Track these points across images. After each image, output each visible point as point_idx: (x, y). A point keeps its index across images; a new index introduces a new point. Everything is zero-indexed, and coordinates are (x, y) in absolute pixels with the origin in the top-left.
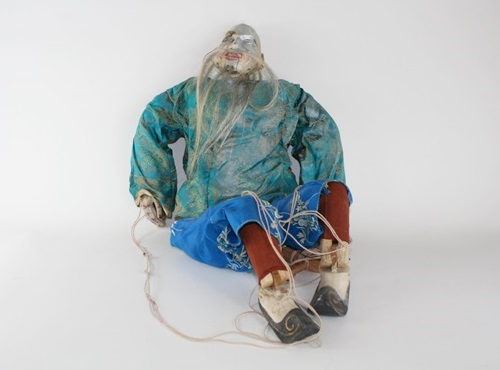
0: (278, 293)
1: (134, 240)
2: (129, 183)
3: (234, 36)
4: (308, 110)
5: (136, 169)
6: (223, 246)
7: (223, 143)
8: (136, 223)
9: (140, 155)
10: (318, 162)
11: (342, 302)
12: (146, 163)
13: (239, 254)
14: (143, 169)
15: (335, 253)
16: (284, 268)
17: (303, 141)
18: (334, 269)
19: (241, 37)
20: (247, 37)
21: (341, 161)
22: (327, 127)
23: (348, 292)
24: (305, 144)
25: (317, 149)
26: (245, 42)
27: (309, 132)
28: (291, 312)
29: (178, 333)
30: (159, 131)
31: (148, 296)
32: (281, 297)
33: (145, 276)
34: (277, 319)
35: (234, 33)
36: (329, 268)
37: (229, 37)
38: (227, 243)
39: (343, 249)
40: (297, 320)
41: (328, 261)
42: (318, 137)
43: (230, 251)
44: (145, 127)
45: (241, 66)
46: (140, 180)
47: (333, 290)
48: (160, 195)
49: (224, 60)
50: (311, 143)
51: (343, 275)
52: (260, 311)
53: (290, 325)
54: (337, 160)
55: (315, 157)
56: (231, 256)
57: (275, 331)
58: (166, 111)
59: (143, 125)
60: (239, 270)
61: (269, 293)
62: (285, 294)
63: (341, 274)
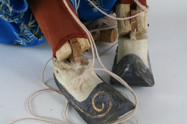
0: (77, 66)
6: (6, 15)
11: (148, 70)
13: (26, 23)
15: (135, 18)
16: (84, 35)
18: (133, 36)
23: (148, 59)
28: (98, 87)
32: (81, 71)
34: (80, 97)
36: (127, 36)
38: (11, 9)
39: (142, 14)
40: (108, 97)
41: (128, 28)
43: (16, 20)
47: (139, 58)
51: (143, 42)
52: (57, 88)
53: (98, 104)
56: (17, 26)
57: (79, 112)
60: (29, 45)
61: (67, 66)
62: (86, 67)
63: (141, 41)
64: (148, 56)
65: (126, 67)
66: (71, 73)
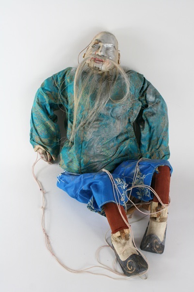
1: (34, 176)
2: (30, 137)
3: (100, 44)
4: (148, 96)
5: (34, 130)
7: (91, 125)
8: (35, 164)
9: (37, 122)
10: (152, 130)
11: (161, 244)
12: (40, 128)
14: (39, 132)
15: (159, 212)
16: (127, 228)
17: (143, 116)
19: (105, 45)
20: (110, 45)
21: (167, 129)
22: (159, 107)
24: (144, 118)
25: (152, 122)
26: (107, 49)
27: (147, 110)
29: (63, 265)
30: (48, 108)
31: (44, 230)
32: (124, 244)
33: (42, 210)
34: (122, 258)
35: (100, 42)
36: (155, 219)
37: (97, 44)
40: (134, 264)
42: (153, 114)
44: (39, 105)
45: (104, 67)
46: (36, 138)
48: (50, 149)
49: (93, 62)
50: (148, 118)
53: (130, 266)
54: (165, 129)
55: (150, 128)
58: (53, 93)
59: (38, 103)
61: (118, 240)
62: (127, 242)
63: (162, 223)
64: (166, 231)
65: (148, 244)
66: (119, 244)
